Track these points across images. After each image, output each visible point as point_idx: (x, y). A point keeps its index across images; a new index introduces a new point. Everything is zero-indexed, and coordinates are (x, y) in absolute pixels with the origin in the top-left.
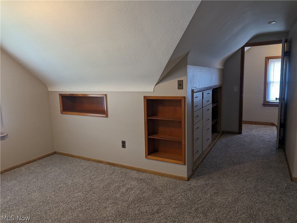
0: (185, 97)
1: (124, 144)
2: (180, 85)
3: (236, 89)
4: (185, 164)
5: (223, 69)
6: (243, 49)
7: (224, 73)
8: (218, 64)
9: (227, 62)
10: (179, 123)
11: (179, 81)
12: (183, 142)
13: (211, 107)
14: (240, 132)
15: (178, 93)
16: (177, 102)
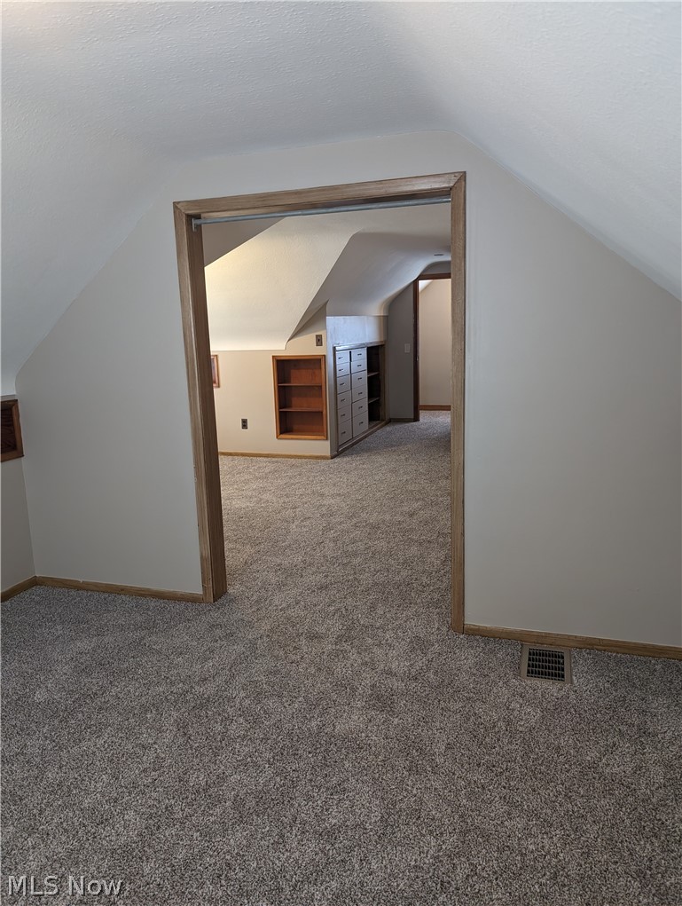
0: (325, 356)
1: (245, 424)
2: (319, 341)
3: (408, 348)
4: (327, 439)
5: (387, 316)
6: (415, 283)
7: (387, 322)
8: (376, 309)
9: (393, 304)
10: (318, 390)
11: (317, 336)
12: (324, 412)
13: (365, 375)
14: (416, 419)
15: (316, 351)
16: (316, 363)
